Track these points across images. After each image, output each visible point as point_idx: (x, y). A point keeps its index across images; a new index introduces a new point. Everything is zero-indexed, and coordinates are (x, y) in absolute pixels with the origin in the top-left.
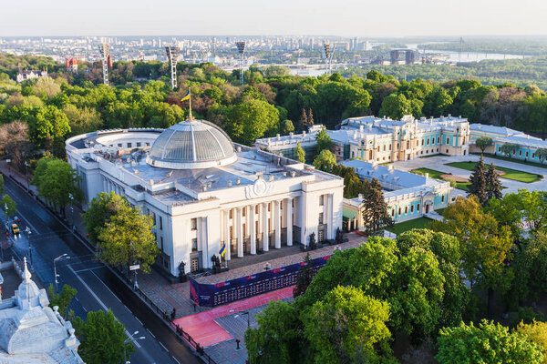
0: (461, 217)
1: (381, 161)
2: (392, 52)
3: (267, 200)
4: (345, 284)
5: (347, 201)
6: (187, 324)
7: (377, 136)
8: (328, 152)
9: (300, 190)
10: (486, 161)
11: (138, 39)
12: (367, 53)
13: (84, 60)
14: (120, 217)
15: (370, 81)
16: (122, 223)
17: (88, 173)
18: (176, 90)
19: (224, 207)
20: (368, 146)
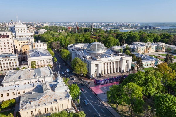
0: (162, 67)
1: (142, 53)
2: (145, 26)
3: (113, 61)
4: (131, 82)
5: (132, 62)
6: (93, 88)
7: (141, 47)
8: (128, 50)
9: (121, 59)
10: (169, 54)
11: (84, 23)
12: (139, 26)
13: (72, 27)
14: (79, 63)
15: (139, 33)
16: (80, 65)
17: (72, 53)
18: (93, 35)
19: (103, 62)
20: (138, 49)
